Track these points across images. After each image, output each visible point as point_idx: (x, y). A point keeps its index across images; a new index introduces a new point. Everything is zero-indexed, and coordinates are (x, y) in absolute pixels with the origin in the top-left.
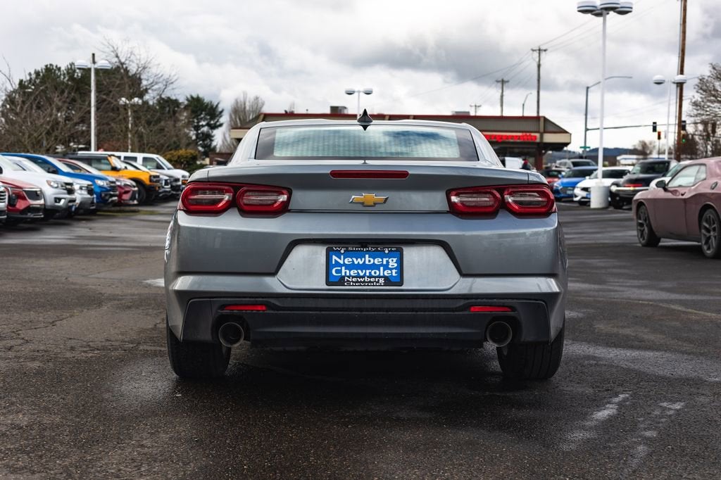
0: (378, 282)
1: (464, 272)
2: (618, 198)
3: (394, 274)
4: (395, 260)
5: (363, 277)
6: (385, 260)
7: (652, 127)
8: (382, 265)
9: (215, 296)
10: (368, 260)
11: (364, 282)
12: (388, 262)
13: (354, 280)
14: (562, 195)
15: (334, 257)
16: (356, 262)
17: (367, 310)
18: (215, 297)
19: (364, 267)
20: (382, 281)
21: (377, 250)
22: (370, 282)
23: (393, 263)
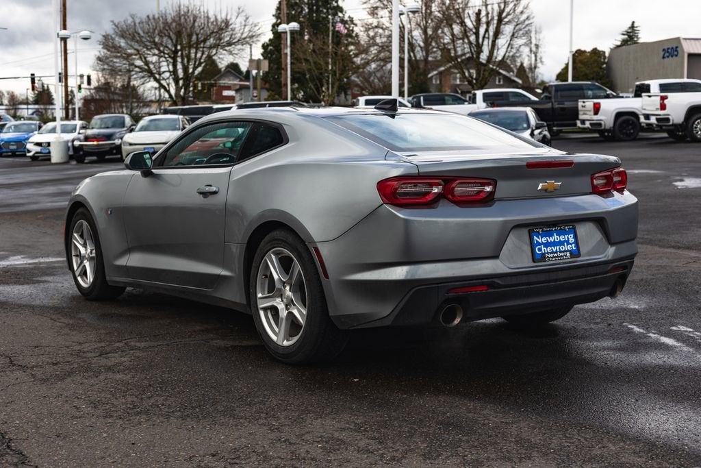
0: (566, 256)
1: (612, 241)
2: (81, 153)
3: (574, 248)
4: (572, 235)
5: (556, 252)
6: (566, 236)
7: (30, 79)
8: (565, 241)
9: (441, 281)
10: (556, 238)
11: (558, 257)
12: (568, 238)
13: (551, 255)
14: (4, 150)
15: (535, 238)
16: (549, 241)
17: (560, 280)
18: (441, 283)
19: (554, 244)
20: (568, 254)
21: (561, 229)
22: (561, 256)
23: (572, 240)
